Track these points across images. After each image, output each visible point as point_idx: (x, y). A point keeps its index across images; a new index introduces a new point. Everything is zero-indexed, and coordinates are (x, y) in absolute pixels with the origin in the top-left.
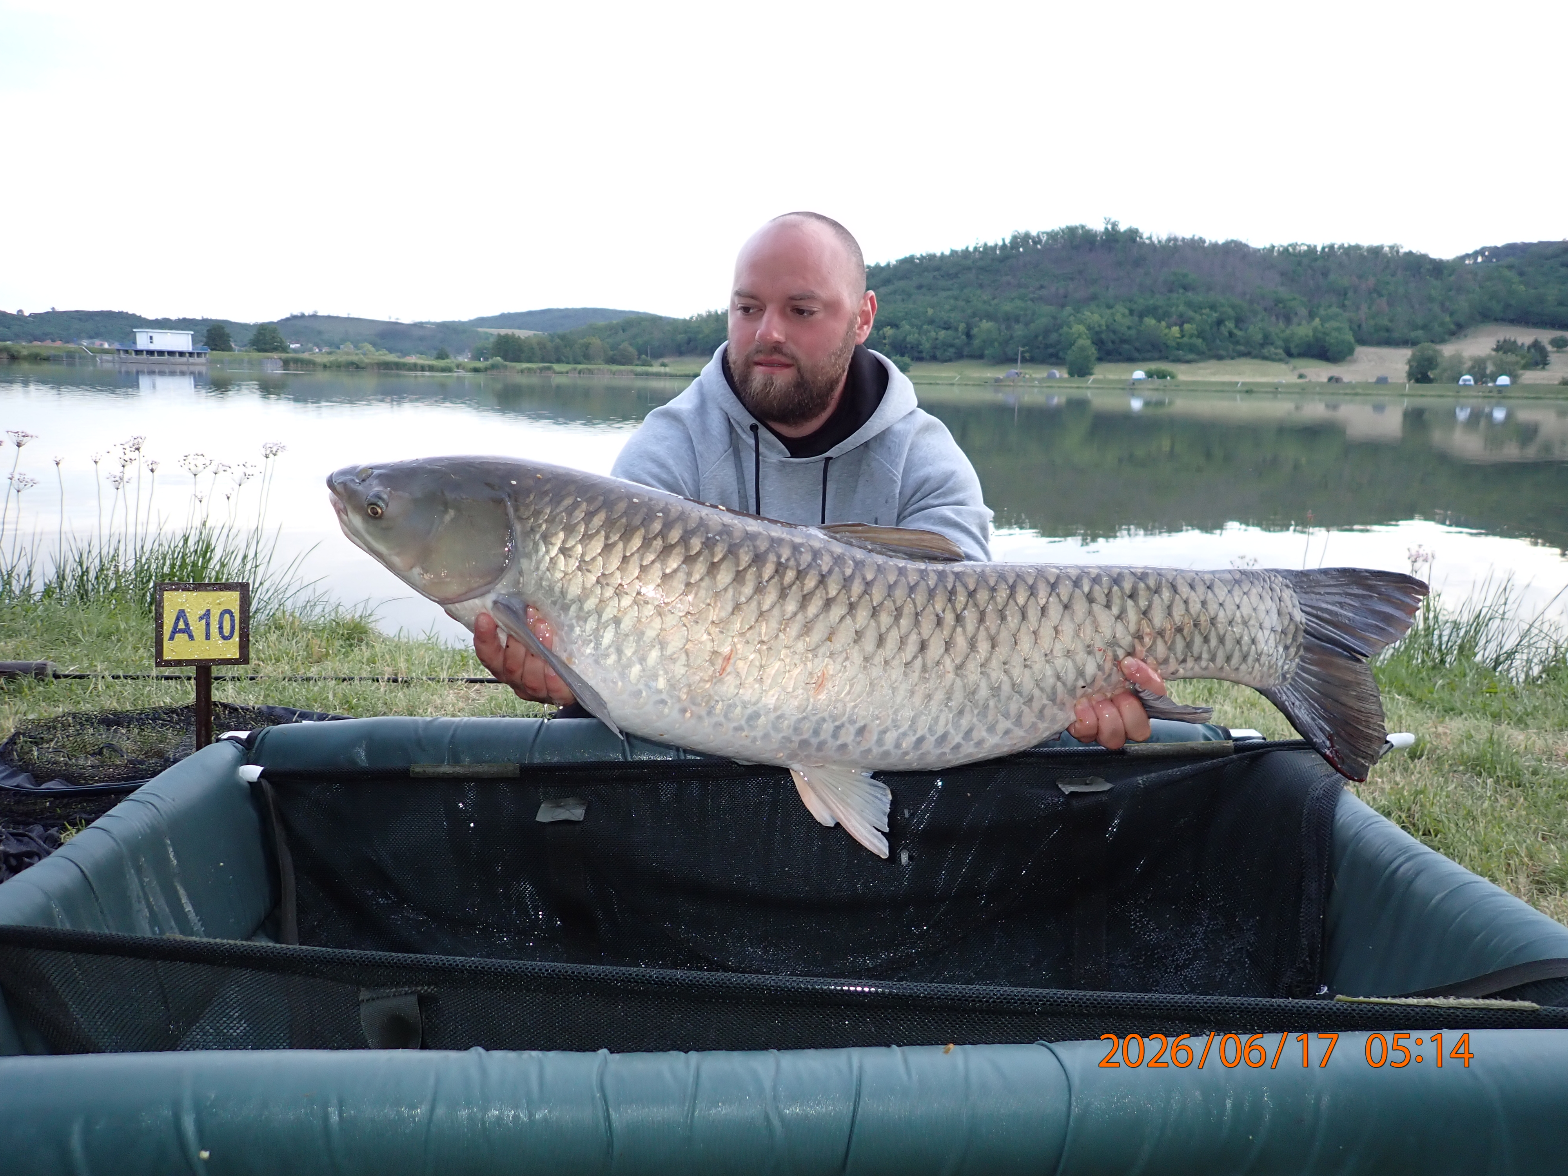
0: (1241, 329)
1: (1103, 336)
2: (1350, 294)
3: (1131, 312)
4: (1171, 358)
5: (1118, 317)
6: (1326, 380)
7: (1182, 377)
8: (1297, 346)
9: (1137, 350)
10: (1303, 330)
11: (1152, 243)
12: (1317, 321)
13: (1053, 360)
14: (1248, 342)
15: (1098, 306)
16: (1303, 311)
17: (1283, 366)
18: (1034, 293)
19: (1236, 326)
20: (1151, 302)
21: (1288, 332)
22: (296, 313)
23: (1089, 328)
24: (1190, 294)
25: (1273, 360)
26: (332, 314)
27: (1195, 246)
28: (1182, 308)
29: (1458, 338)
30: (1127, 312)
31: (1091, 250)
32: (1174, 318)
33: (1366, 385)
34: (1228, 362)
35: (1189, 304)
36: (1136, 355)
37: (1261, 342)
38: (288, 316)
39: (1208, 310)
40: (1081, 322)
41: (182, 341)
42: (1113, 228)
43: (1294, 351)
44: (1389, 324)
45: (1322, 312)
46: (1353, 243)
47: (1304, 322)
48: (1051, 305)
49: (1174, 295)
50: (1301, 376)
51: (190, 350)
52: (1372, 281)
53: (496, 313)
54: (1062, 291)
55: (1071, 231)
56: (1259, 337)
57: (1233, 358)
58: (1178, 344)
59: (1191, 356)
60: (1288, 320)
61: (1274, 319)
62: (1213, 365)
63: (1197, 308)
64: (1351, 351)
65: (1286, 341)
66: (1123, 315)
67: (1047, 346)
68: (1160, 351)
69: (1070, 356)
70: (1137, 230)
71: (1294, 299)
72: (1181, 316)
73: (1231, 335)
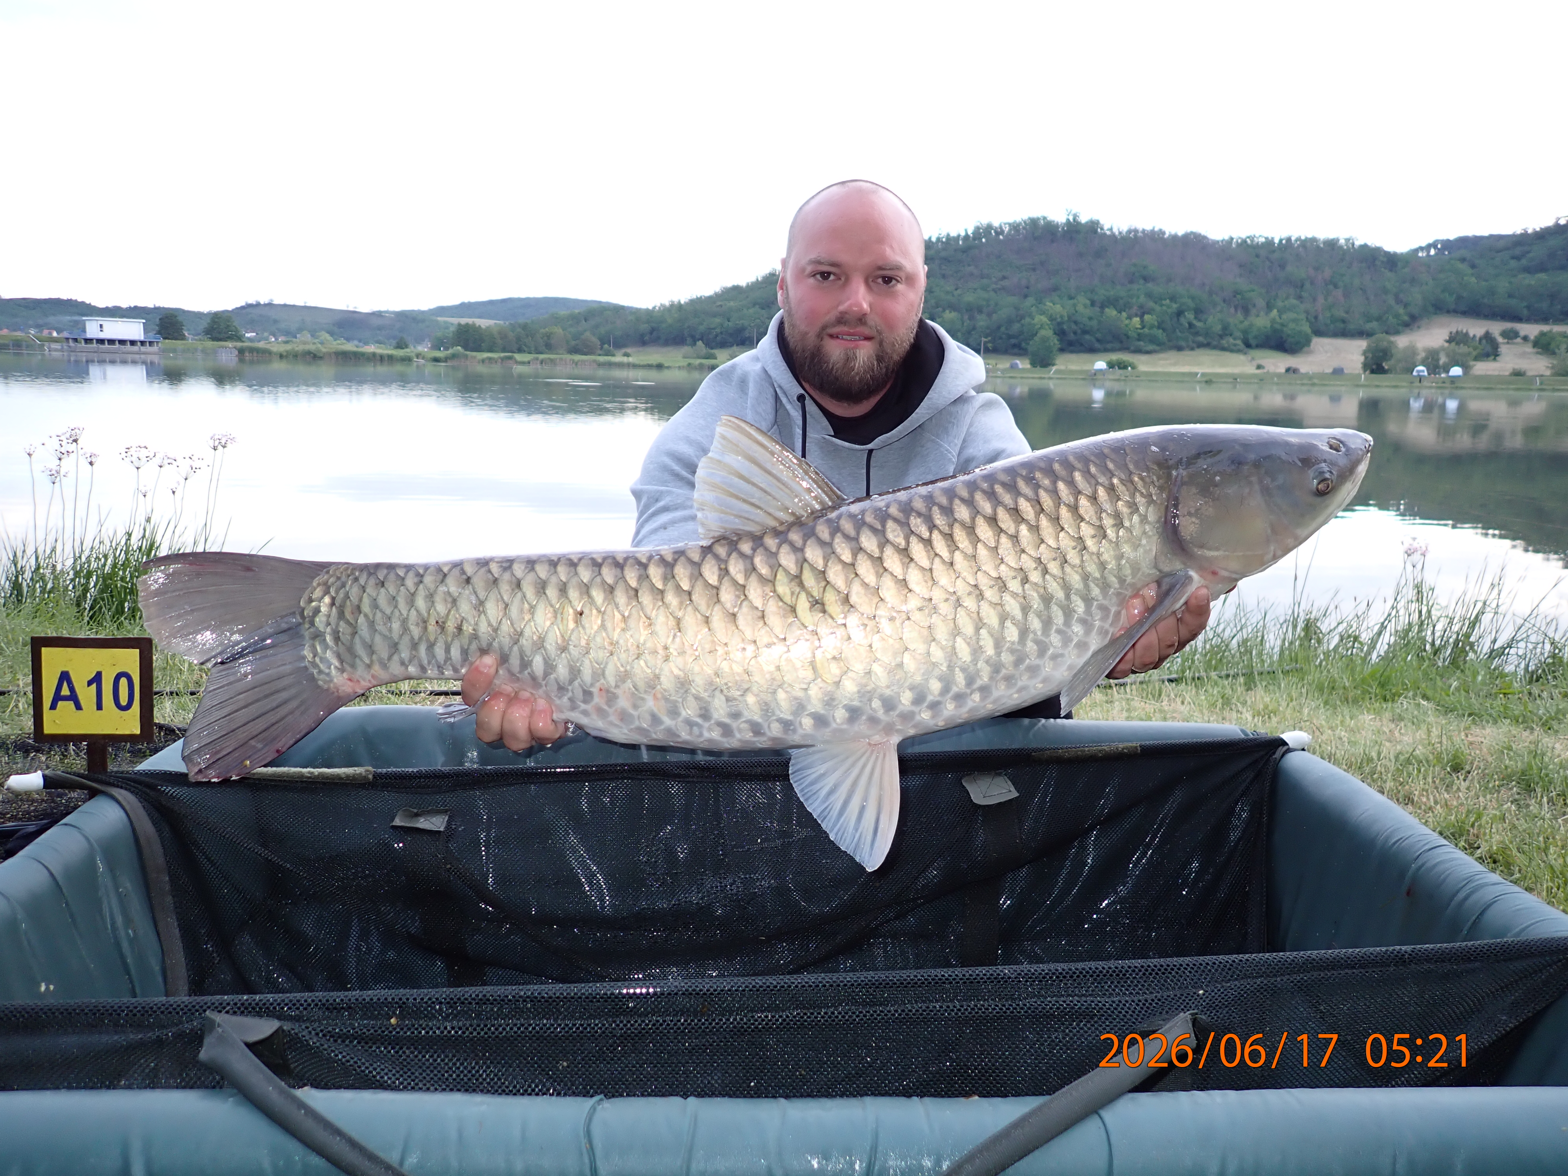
0: (1200, 320)
1: (1065, 327)
2: (1307, 285)
3: (1093, 304)
4: (1132, 348)
5: (1080, 308)
6: (1283, 370)
7: (1142, 368)
8: (1255, 337)
9: (1098, 340)
10: (1261, 322)
11: (1113, 235)
12: (1275, 311)
13: (1016, 350)
14: (1207, 334)
15: (1059, 296)
16: (1261, 303)
17: (1242, 357)
18: (996, 283)
19: (1196, 318)
20: (1112, 293)
21: (1246, 323)
22: (252, 301)
23: (1052, 319)
24: (1150, 285)
25: (1232, 351)
26: (288, 303)
27: (1155, 238)
28: (1142, 299)
29: (1411, 330)
30: (1088, 302)
31: (1053, 241)
32: (1135, 309)
33: (1322, 376)
34: (1187, 353)
35: (1149, 295)
36: (1097, 345)
37: (1220, 333)
38: (243, 304)
39: (1168, 301)
40: (1043, 313)
41: (133, 330)
42: (1074, 219)
43: (1253, 342)
44: (1345, 315)
45: (1280, 304)
46: (1310, 236)
47: (1262, 313)
48: (1014, 295)
49: (1135, 287)
50: (1259, 367)
51: (142, 338)
52: (1328, 273)
53: (457, 302)
54: (1024, 282)
55: (1034, 222)
56: (1218, 328)
57: (1192, 349)
58: (1139, 334)
59: (1151, 347)
60: (1246, 311)
61: (1232, 310)
62: (1172, 355)
63: (1158, 300)
64: (1308, 342)
65: (1245, 332)
66: (1085, 306)
67: (1010, 337)
68: (1121, 342)
69: (1032, 346)
70: (1098, 221)
71: (1253, 291)
72: (1141, 307)
73: (1191, 326)
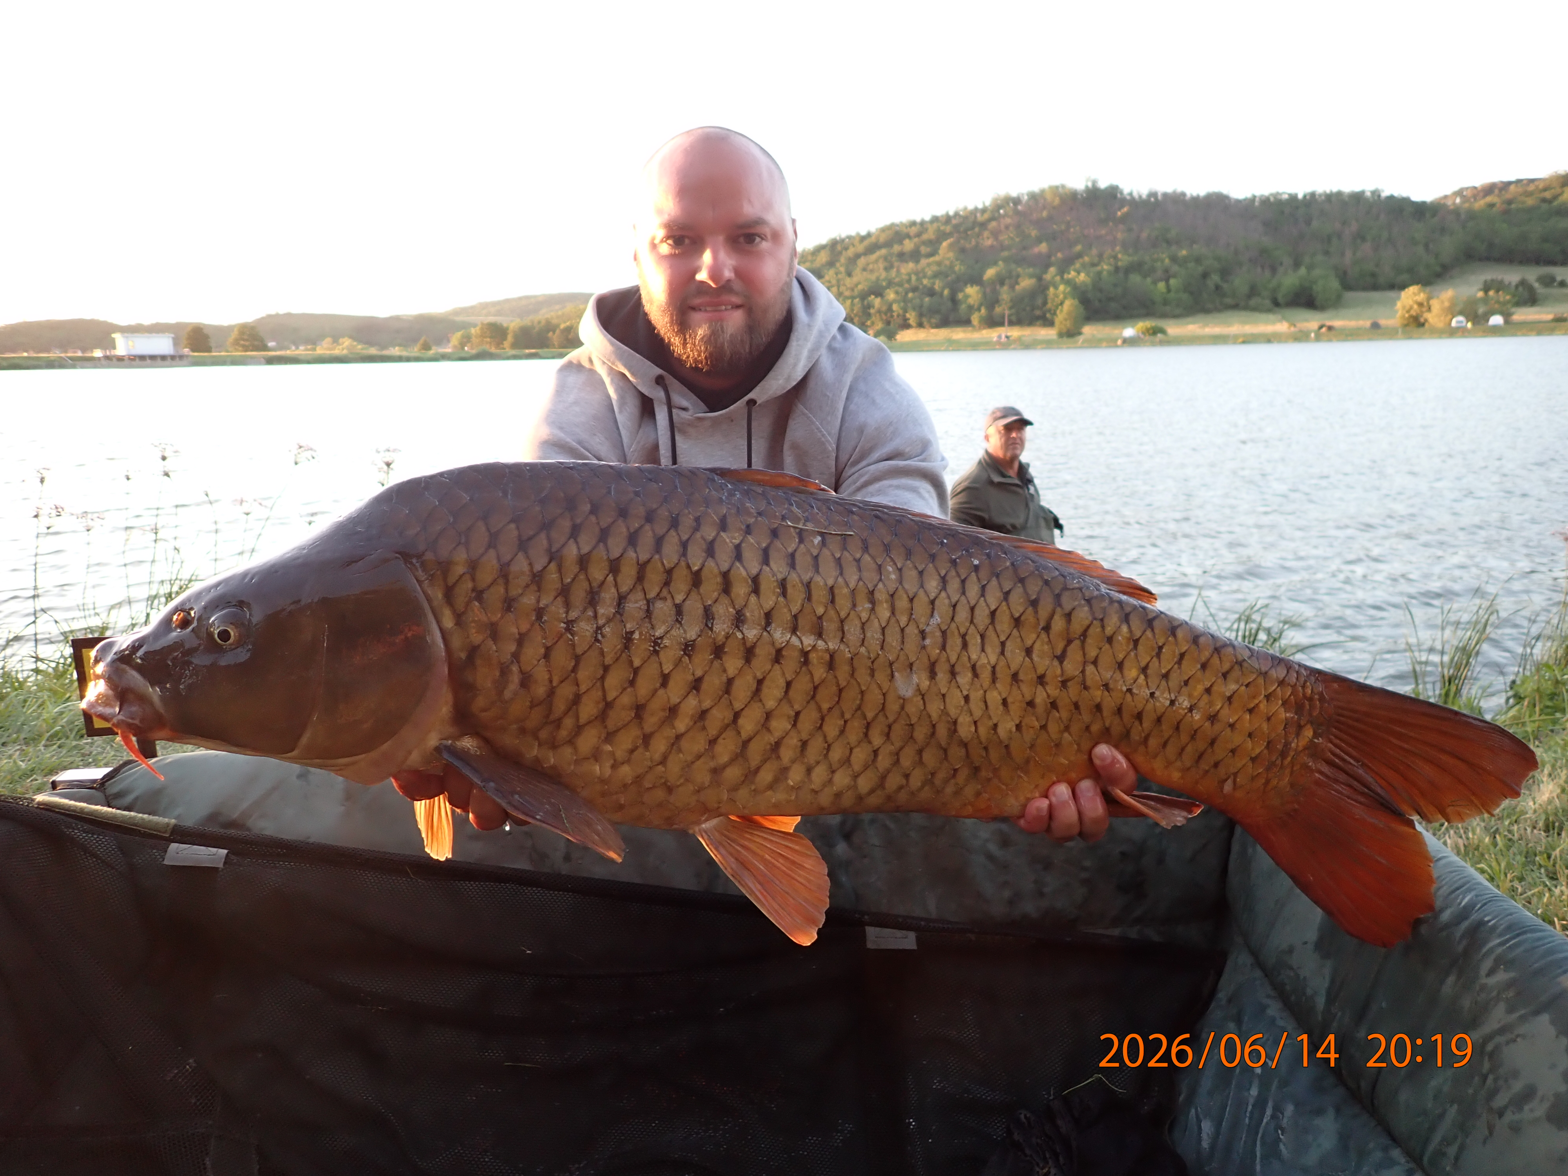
0: (1227, 282)
1: (1090, 295)
2: (1334, 240)
4: (1162, 314)
6: (1317, 326)
7: (1173, 332)
8: (1284, 296)
9: (1124, 307)
10: (1289, 280)
11: (1133, 199)
12: (1303, 271)
13: (1041, 321)
14: (1234, 295)
15: (1082, 265)
16: (1287, 261)
17: (1272, 317)
18: (1017, 255)
19: (1222, 279)
20: (1136, 259)
21: (1274, 282)
23: (1075, 288)
24: (1174, 248)
25: (1260, 311)
26: (306, 313)
27: (1177, 200)
28: (1166, 263)
29: (1444, 280)
31: (1073, 207)
32: (1159, 273)
34: (1215, 315)
35: (1174, 259)
36: (1126, 313)
37: (1248, 293)
39: (1193, 264)
40: (1066, 282)
41: (163, 345)
42: (1093, 186)
43: (1282, 301)
44: (1375, 269)
45: (1307, 260)
46: (1335, 190)
47: (1290, 272)
48: (1035, 266)
49: (1159, 251)
50: (1291, 326)
51: (172, 352)
52: (1354, 227)
54: (1045, 252)
55: (1053, 191)
56: (1245, 289)
57: (1220, 311)
58: (1165, 299)
59: (1179, 312)
61: (1259, 270)
62: (1201, 319)
63: (1183, 263)
64: (1339, 298)
65: (1273, 291)
67: (1034, 308)
68: (1148, 308)
69: (1058, 317)
70: (1118, 186)
71: (1279, 248)
72: (1166, 271)
73: (1217, 287)
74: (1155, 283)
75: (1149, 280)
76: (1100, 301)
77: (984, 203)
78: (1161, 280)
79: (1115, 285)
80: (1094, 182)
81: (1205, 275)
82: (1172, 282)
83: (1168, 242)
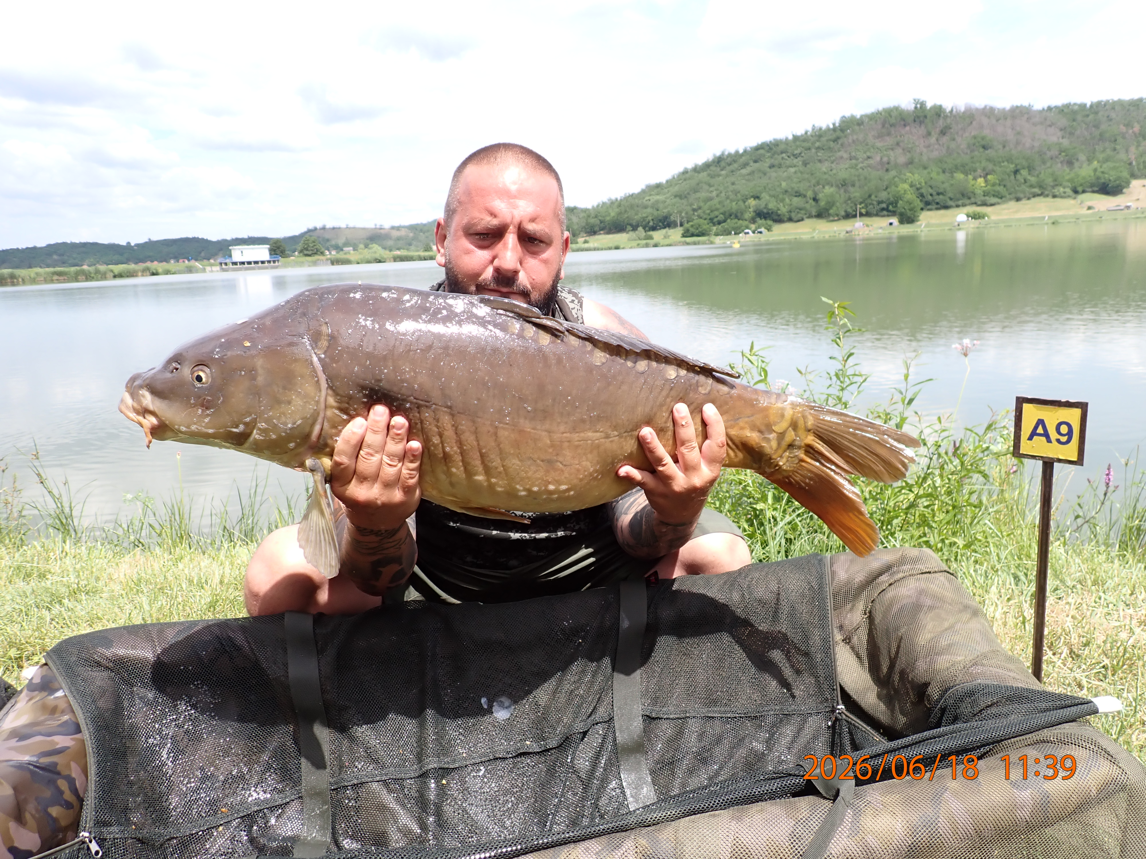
0: (1034, 176)
2: (1120, 139)
3: (944, 171)
4: (979, 203)
5: (934, 175)
6: (1112, 209)
7: (993, 218)
8: (1082, 185)
10: (1085, 172)
12: (1096, 163)
13: (885, 213)
14: (1040, 186)
15: (915, 168)
16: (1083, 157)
19: (1030, 174)
20: (958, 161)
23: (912, 186)
24: (989, 152)
27: (988, 113)
28: (984, 164)
30: (940, 170)
31: (905, 125)
32: (979, 172)
35: (989, 160)
36: (951, 203)
37: (1052, 184)
39: (1006, 163)
40: (905, 181)
41: (261, 253)
42: (921, 106)
43: (1079, 188)
45: (1099, 156)
46: (1116, 99)
47: (1085, 165)
48: (878, 170)
49: (977, 154)
50: (1089, 208)
51: (268, 258)
54: (885, 159)
55: (888, 111)
56: (1049, 181)
57: (1029, 199)
58: (984, 192)
59: (994, 200)
60: (1071, 165)
61: (1060, 165)
62: (1012, 205)
63: (996, 162)
64: (1127, 184)
65: (1072, 181)
66: (938, 174)
67: (879, 203)
68: (969, 198)
69: (899, 208)
70: (941, 106)
71: (1075, 148)
72: (984, 169)
73: (1025, 181)
74: (975, 179)
75: (970, 177)
76: (931, 195)
77: (834, 124)
78: (980, 176)
79: (943, 183)
80: (923, 104)
81: (1016, 172)
82: (989, 177)
83: (984, 147)
